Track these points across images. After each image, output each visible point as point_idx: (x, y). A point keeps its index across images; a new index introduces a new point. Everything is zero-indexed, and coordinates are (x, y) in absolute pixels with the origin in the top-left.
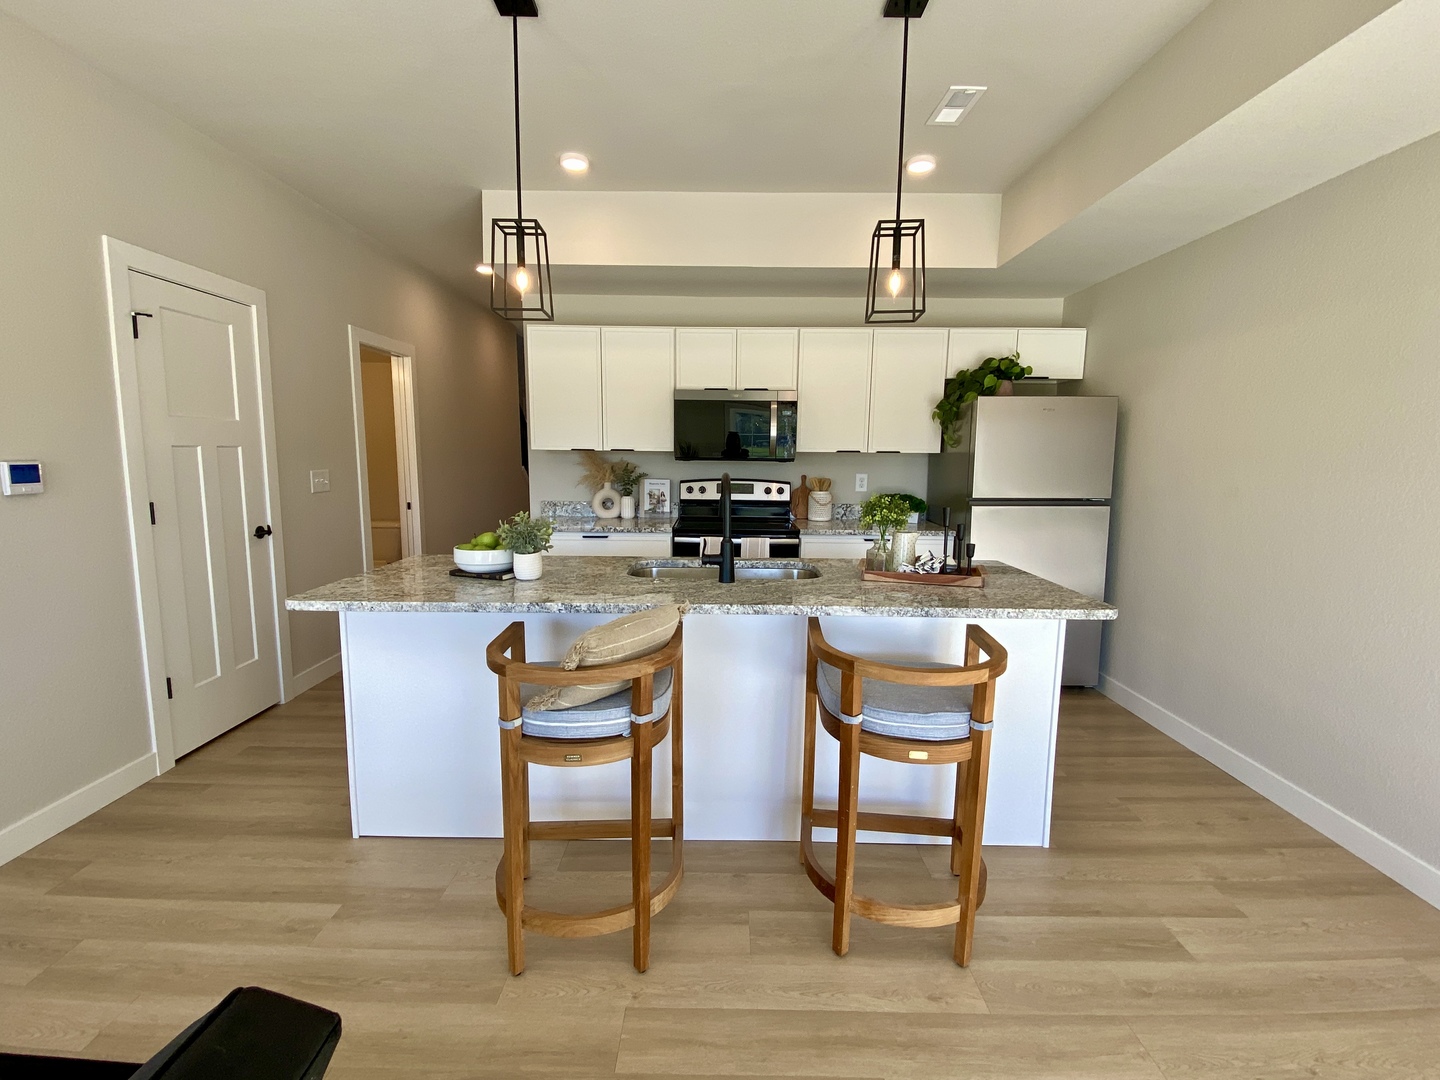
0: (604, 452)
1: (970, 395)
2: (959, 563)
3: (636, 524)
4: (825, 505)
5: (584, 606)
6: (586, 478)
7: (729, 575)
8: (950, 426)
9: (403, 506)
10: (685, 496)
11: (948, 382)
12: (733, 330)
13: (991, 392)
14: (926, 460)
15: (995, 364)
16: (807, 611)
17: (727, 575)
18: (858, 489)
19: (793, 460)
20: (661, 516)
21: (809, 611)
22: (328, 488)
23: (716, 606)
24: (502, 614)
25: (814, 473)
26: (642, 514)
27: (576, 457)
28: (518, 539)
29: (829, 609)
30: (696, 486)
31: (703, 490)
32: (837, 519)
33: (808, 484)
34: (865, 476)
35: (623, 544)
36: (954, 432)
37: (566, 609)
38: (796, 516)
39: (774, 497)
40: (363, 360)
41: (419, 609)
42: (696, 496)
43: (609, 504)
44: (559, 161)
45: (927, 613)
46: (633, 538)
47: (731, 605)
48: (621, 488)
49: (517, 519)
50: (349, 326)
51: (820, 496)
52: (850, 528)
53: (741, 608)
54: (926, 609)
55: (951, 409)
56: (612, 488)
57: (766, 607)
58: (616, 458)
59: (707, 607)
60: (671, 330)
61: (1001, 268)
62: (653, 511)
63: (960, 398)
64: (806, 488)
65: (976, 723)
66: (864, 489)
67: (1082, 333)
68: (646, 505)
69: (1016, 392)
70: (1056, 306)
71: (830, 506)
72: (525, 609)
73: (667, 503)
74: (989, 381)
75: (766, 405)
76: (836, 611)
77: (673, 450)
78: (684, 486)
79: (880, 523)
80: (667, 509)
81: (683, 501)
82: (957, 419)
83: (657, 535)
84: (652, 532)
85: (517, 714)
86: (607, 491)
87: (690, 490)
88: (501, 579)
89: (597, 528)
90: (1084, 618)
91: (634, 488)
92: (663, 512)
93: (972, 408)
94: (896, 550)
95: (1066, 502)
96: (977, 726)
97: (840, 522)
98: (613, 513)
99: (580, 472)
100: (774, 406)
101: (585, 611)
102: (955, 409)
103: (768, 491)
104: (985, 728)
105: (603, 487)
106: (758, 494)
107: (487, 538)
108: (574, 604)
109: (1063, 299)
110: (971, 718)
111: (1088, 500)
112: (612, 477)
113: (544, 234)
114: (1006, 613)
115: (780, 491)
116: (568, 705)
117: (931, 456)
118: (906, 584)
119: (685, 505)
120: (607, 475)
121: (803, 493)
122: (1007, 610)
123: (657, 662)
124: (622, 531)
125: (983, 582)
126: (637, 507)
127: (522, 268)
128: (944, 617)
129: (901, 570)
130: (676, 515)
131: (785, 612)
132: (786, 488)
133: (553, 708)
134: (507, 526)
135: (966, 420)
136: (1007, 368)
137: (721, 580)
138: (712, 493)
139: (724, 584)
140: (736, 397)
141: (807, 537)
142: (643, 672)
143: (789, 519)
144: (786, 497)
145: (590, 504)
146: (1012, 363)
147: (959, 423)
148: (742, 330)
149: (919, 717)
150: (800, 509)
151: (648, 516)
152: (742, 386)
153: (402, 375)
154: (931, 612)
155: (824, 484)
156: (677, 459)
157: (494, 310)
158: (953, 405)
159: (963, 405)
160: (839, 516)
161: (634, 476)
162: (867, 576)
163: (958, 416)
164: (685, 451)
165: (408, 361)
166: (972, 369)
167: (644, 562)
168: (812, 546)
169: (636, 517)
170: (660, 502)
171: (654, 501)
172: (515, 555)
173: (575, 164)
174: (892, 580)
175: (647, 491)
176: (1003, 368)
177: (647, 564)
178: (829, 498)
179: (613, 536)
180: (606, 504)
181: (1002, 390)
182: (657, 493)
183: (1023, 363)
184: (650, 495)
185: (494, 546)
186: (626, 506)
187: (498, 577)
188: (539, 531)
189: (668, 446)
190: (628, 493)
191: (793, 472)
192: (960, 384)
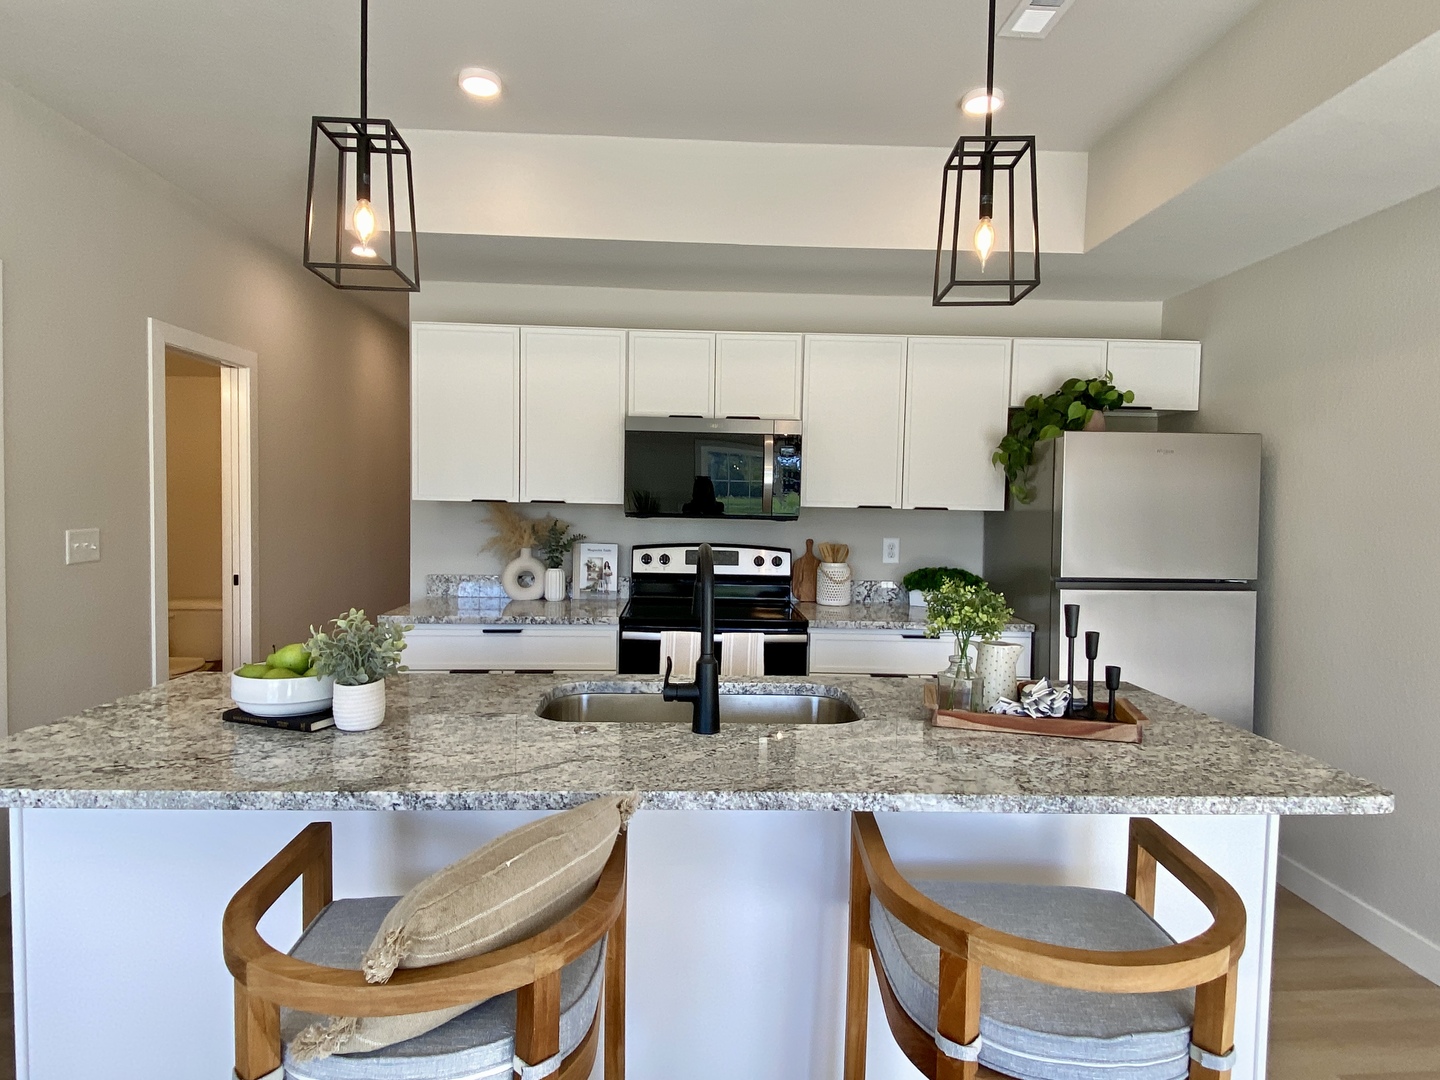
0: (519, 506)
1: (1050, 430)
2: (1090, 696)
3: (568, 610)
4: (841, 582)
5: (441, 797)
6: (494, 541)
7: (709, 720)
8: (1019, 473)
9: (227, 580)
10: (639, 568)
11: (1013, 412)
12: (709, 335)
13: (1078, 425)
14: (981, 520)
15: (1080, 387)
16: (857, 803)
17: (706, 718)
18: (886, 560)
19: (795, 518)
20: (604, 596)
21: (860, 802)
22: (96, 556)
23: (690, 795)
24: (285, 812)
25: (823, 538)
26: (575, 594)
27: (482, 512)
28: (343, 658)
29: (897, 801)
30: (656, 553)
31: (665, 559)
32: (858, 602)
33: (815, 551)
34: (896, 542)
35: (540, 645)
36: (1025, 481)
37: (407, 803)
38: (799, 598)
39: (769, 569)
40: (169, 372)
41: (128, 803)
42: (655, 567)
43: (528, 579)
44: (456, 82)
45: (1071, 806)
46: (562, 633)
47: (718, 794)
48: (546, 556)
49: (342, 623)
50: (150, 320)
51: (834, 569)
52: (879, 619)
53: (736, 799)
54: (1070, 799)
55: (1021, 449)
56: (533, 556)
57: (782, 795)
58: (539, 514)
59: (671, 795)
60: (622, 333)
61: (1086, 254)
62: (593, 589)
63: (1034, 435)
64: (814, 557)
65: (1206, 1055)
66: (895, 560)
67: (1193, 349)
68: (582, 580)
69: (1109, 426)
70: (1152, 311)
71: (848, 583)
72: (329, 803)
73: (614, 579)
74: (1075, 410)
75: (756, 441)
76: (908, 804)
77: (621, 501)
78: (638, 554)
79: (956, 628)
80: (612, 586)
81: (636, 576)
82: (1030, 463)
83: (597, 628)
84: (588, 623)
85: (273, 1061)
86: (525, 561)
87: (647, 559)
88: (308, 730)
89: (506, 618)
90: (1340, 810)
91: (566, 556)
92: (607, 592)
93: (1055, 449)
94: (985, 673)
95: (1196, 585)
96: (1208, 1061)
97: (861, 609)
98: (533, 592)
99: (484, 533)
100: (769, 442)
101: (443, 807)
102: (1026, 449)
103: (759, 562)
104: (1220, 1064)
105: (519, 555)
106: (746, 566)
107: (291, 654)
108: (423, 794)
109: (1162, 303)
110: (1191, 1039)
111: (1222, 581)
112: (532, 541)
113: (406, 151)
114: (1208, 805)
115: (777, 562)
116: (378, 1045)
117: (987, 514)
118: (1008, 734)
119: (638, 579)
120: (526, 537)
121: (809, 564)
122: (1210, 800)
123: (570, 944)
124: (544, 623)
125: (1140, 734)
126: (569, 583)
127: (364, 201)
128: (1102, 812)
129: (998, 709)
130: (625, 595)
131: (815, 805)
132: (785, 557)
133: (345, 1050)
134: (321, 636)
135: (1041, 466)
136: (1098, 393)
137: (697, 729)
138: (679, 564)
139: (702, 738)
140: (714, 428)
141: (818, 631)
142: (539, 972)
143: (789, 602)
144: (784, 570)
145: (500, 580)
146: (1105, 386)
147: (1032, 468)
148: (723, 336)
149: (1096, 1046)
150: (805, 588)
151: (585, 597)
152: (722, 413)
153: (236, 394)
154: (1079, 804)
155: (838, 553)
156: (628, 515)
157: (312, 267)
158: (1023, 443)
159: (1038, 444)
160: (860, 598)
161: (565, 539)
162: (942, 720)
163: (1031, 459)
164: (641, 503)
165: (245, 374)
166: (1047, 393)
167: (568, 685)
168: (825, 647)
169: (567, 598)
170: (602, 576)
171: (594, 575)
172: (336, 686)
173: (481, 86)
174: (983, 727)
175: (584, 560)
176: (1092, 393)
177: (574, 688)
178: (846, 574)
179: (529, 631)
180: (522, 579)
181: (1091, 424)
182: (598, 563)
183: (1121, 384)
184: (589, 567)
185: (300, 671)
186: (552, 582)
187: (303, 726)
188: (379, 643)
189: (617, 497)
190: (556, 565)
191: (794, 536)
192: (1031, 416)
